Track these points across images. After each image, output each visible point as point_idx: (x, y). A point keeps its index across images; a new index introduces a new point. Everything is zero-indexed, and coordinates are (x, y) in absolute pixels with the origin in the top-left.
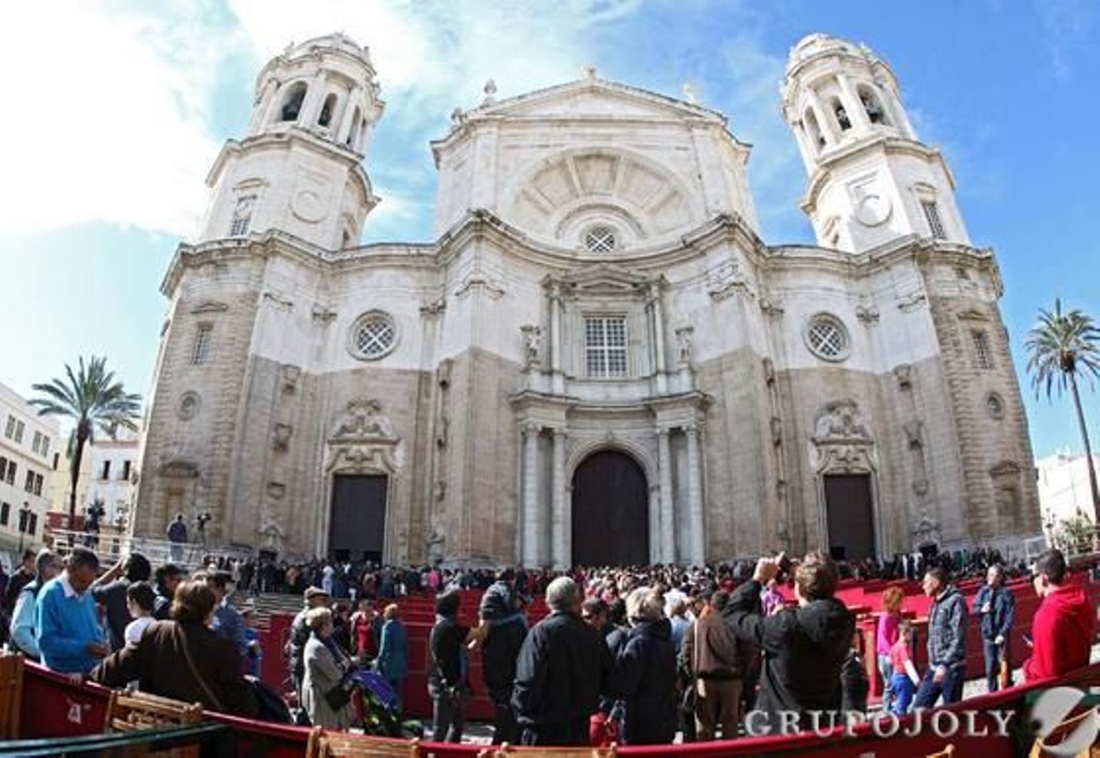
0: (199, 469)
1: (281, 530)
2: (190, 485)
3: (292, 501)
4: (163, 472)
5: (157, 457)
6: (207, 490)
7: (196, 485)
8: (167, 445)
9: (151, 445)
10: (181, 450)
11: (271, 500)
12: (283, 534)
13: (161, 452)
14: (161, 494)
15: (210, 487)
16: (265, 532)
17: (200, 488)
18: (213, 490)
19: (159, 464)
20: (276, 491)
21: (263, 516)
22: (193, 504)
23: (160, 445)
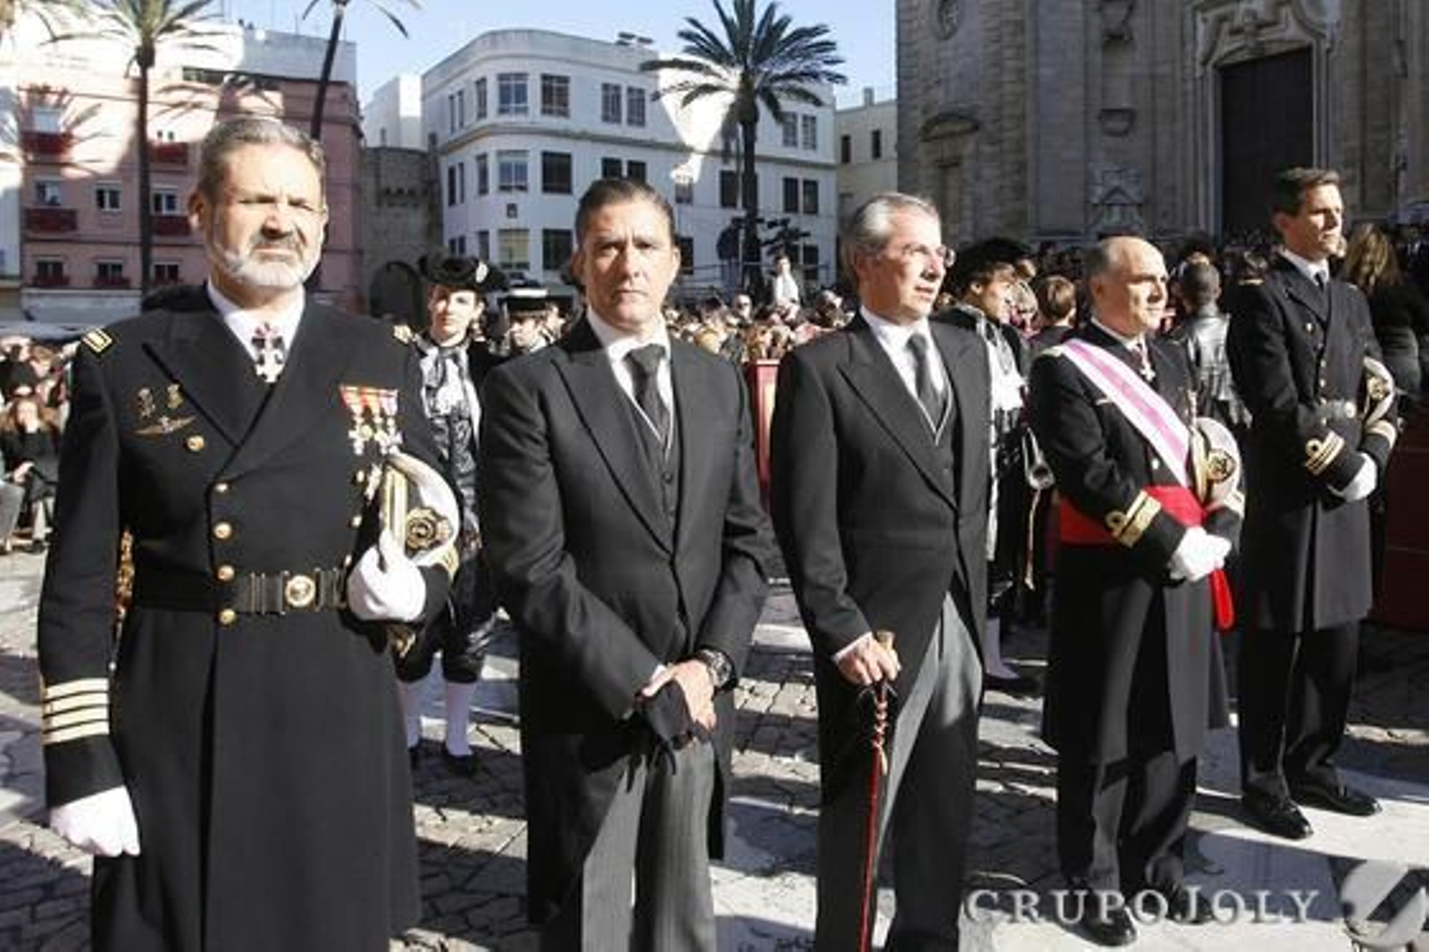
0: (979, 116)
1: (1132, 192)
2: (968, 147)
3: (1154, 136)
4: (926, 134)
5: (917, 113)
6: (997, 148)
7: (977, 144)
8: (928, 88)
9: (906, 94)
10: (947, 92)
11: (1110, 141)
12: (1138, 199)
13: (920, 102)
14: (931, 171)
15: (1000, 141)
16: (1102, 203)
17: (987, 149)
18: (1006, 146)
19: (920, 124)
20: (1118, 124)
21: (1097, 174)
22: (978, 177)
23: (919, 91)
